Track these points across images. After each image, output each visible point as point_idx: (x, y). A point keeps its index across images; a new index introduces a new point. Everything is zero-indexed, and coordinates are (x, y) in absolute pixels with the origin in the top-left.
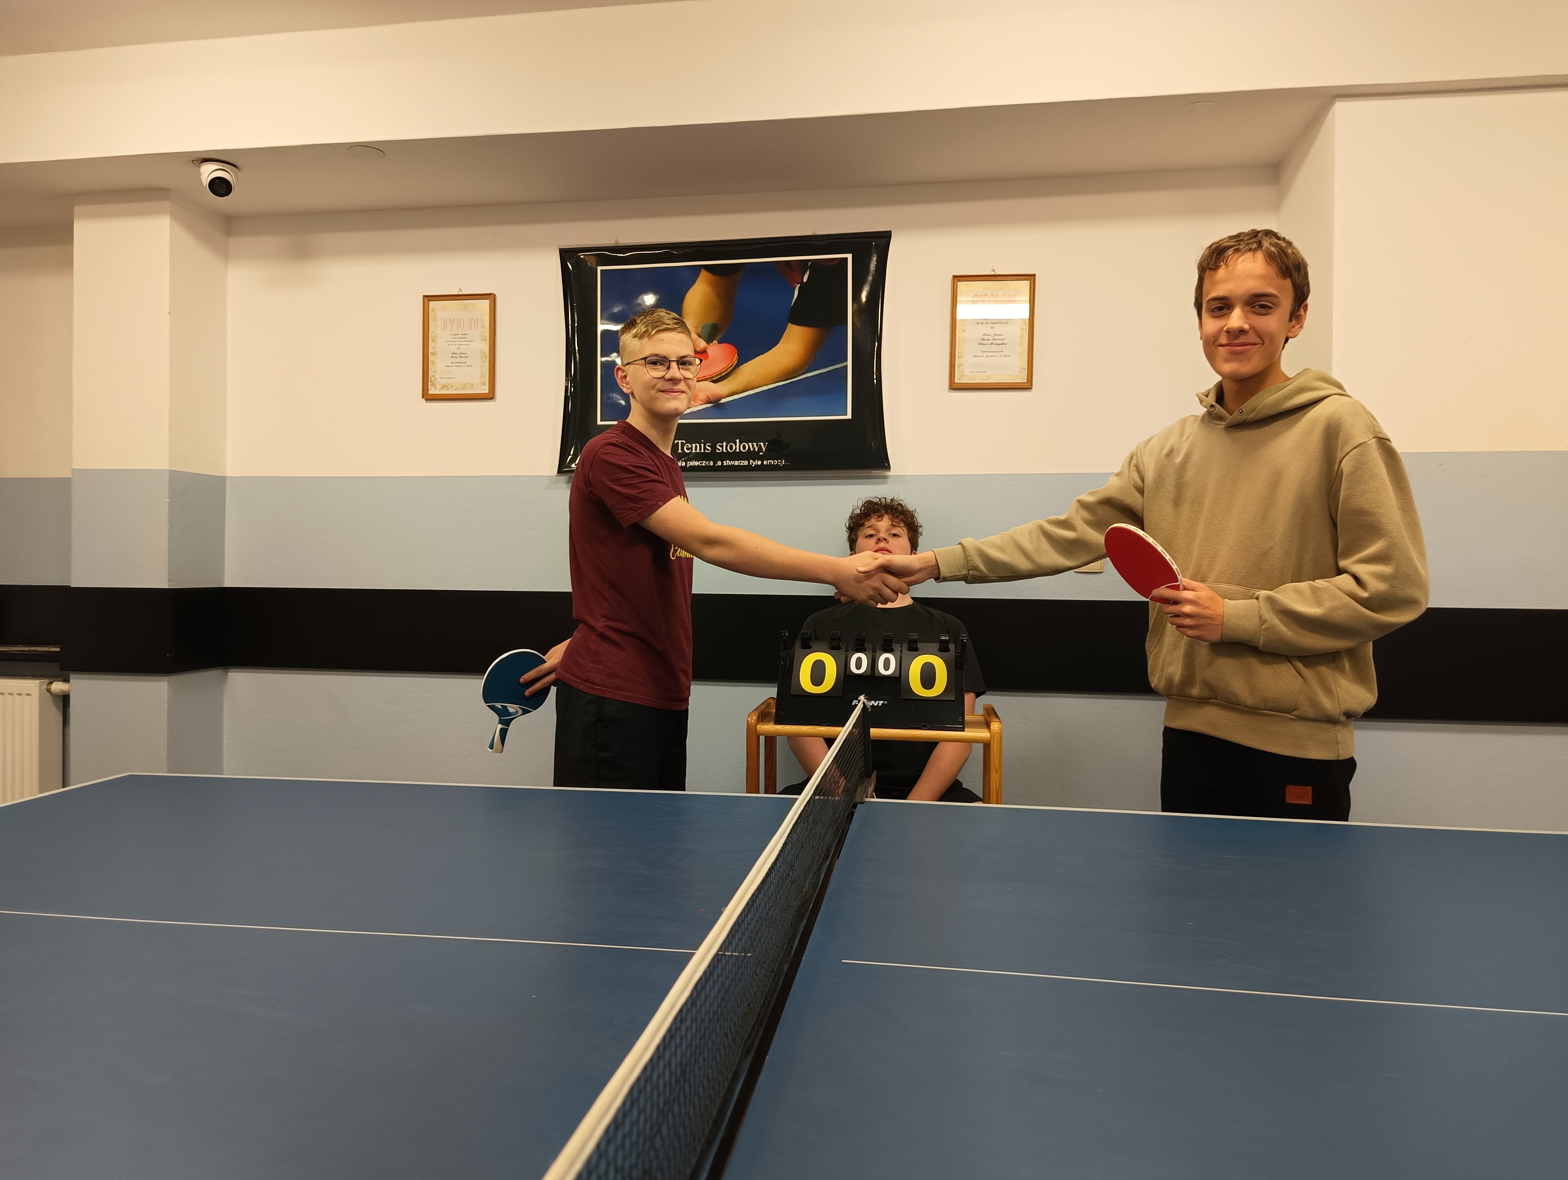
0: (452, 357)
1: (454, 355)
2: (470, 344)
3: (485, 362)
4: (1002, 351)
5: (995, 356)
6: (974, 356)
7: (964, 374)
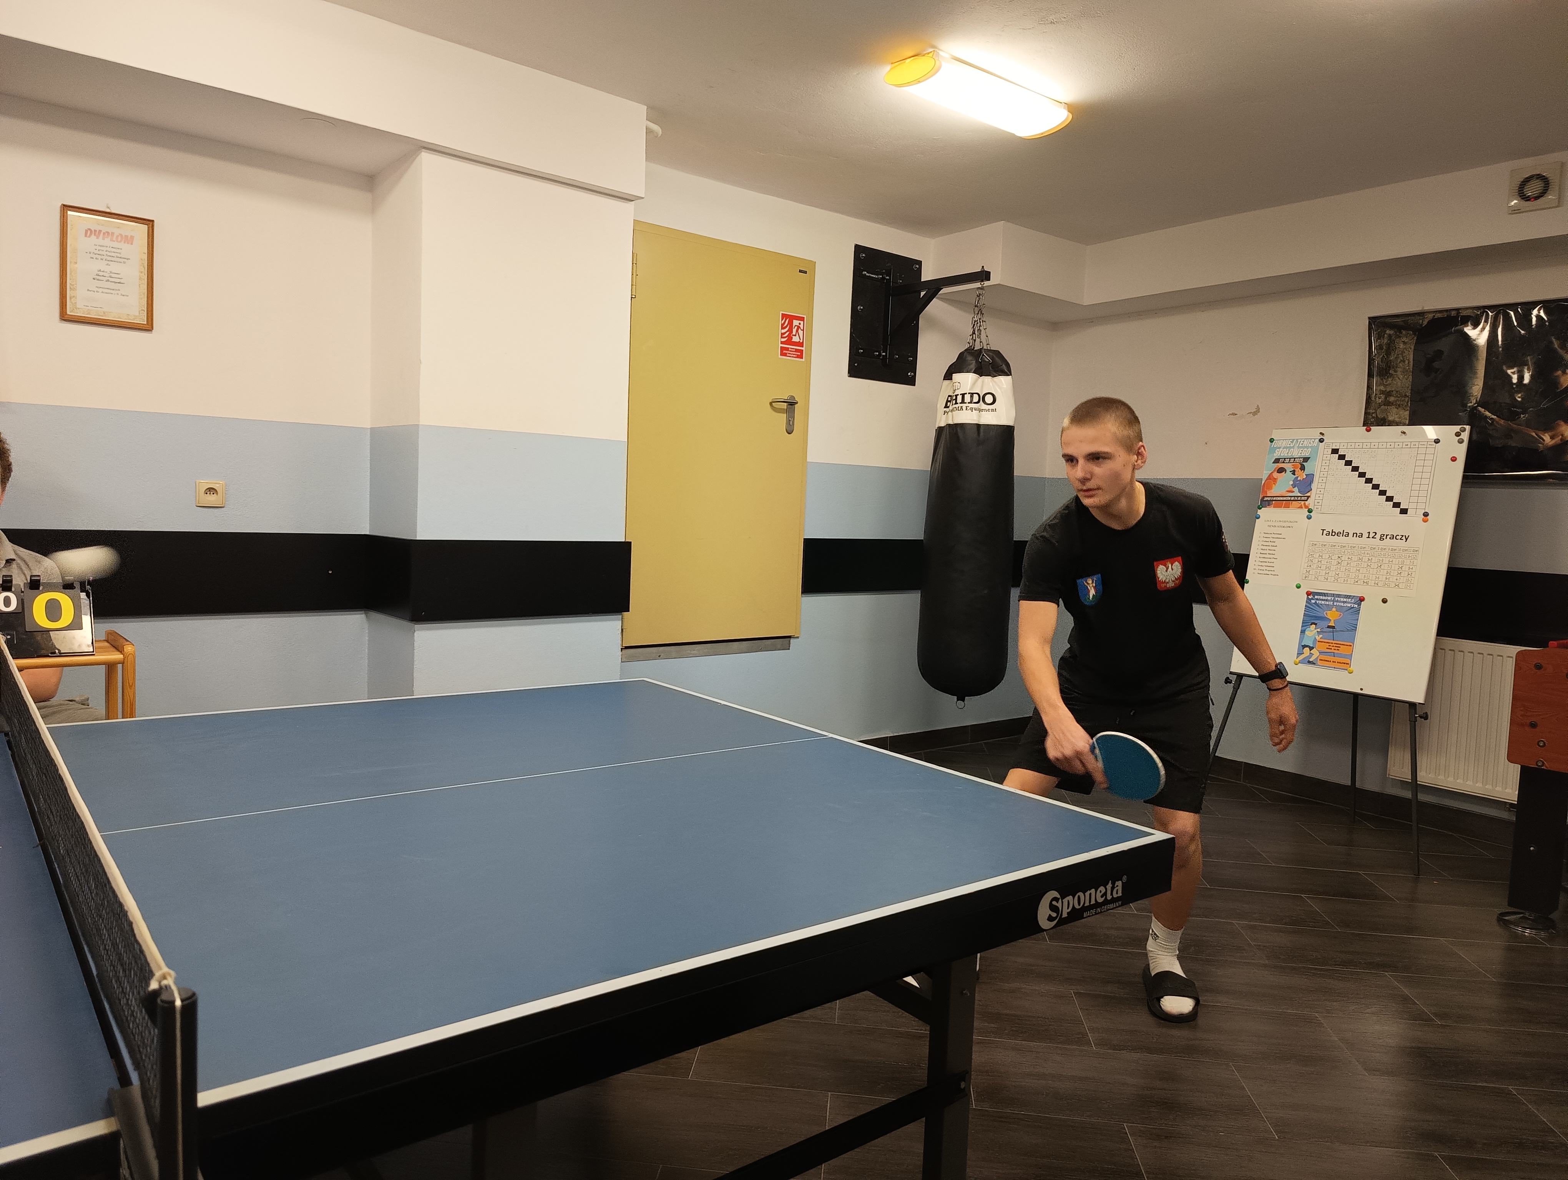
4: (119, 290)
5: (112, 294)
6: (88, 290)
7: (77, 307)
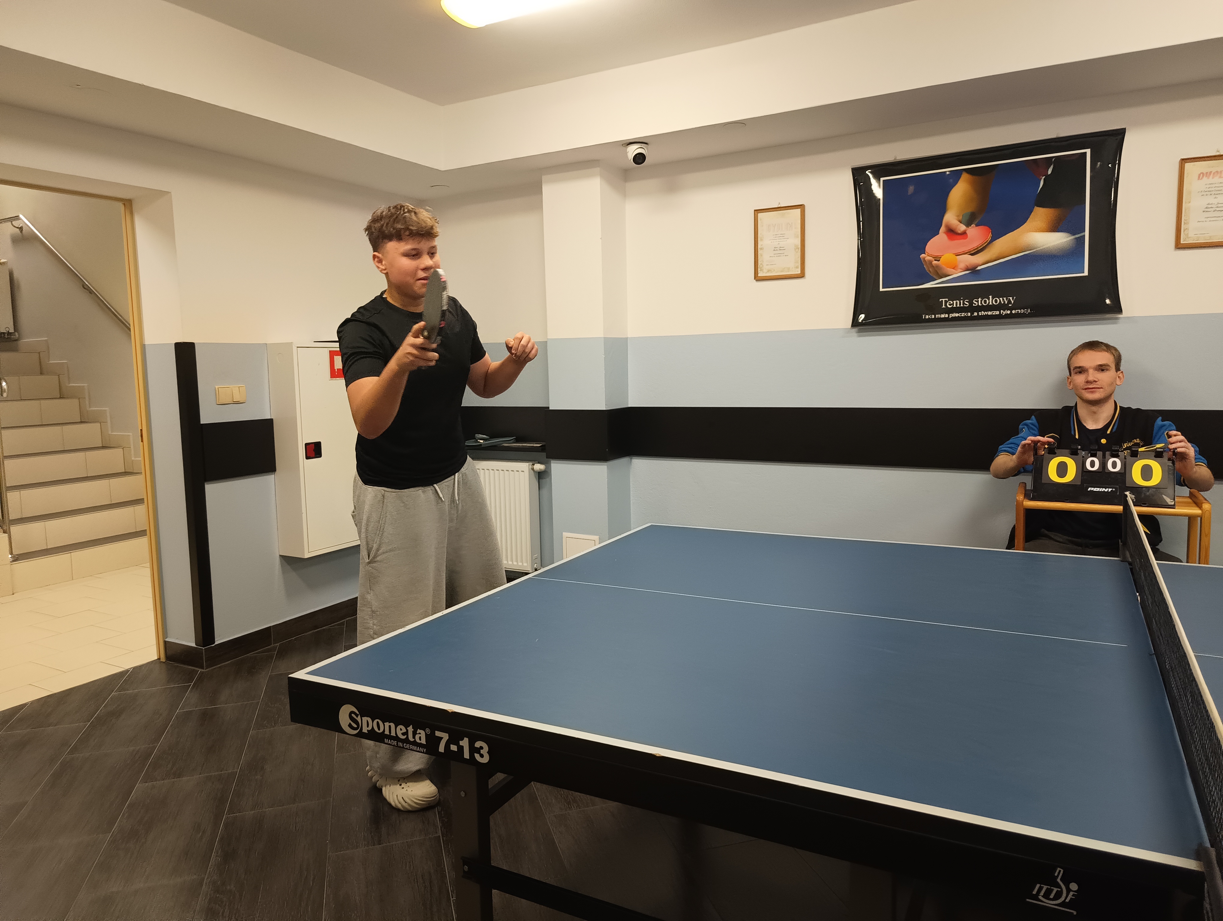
0: (774, 250)
1: (776, 249)
2: (786, 241)
3: (797, 252)
5: (1218, 220)
6: (1197, 222)
7: (1189, 236)
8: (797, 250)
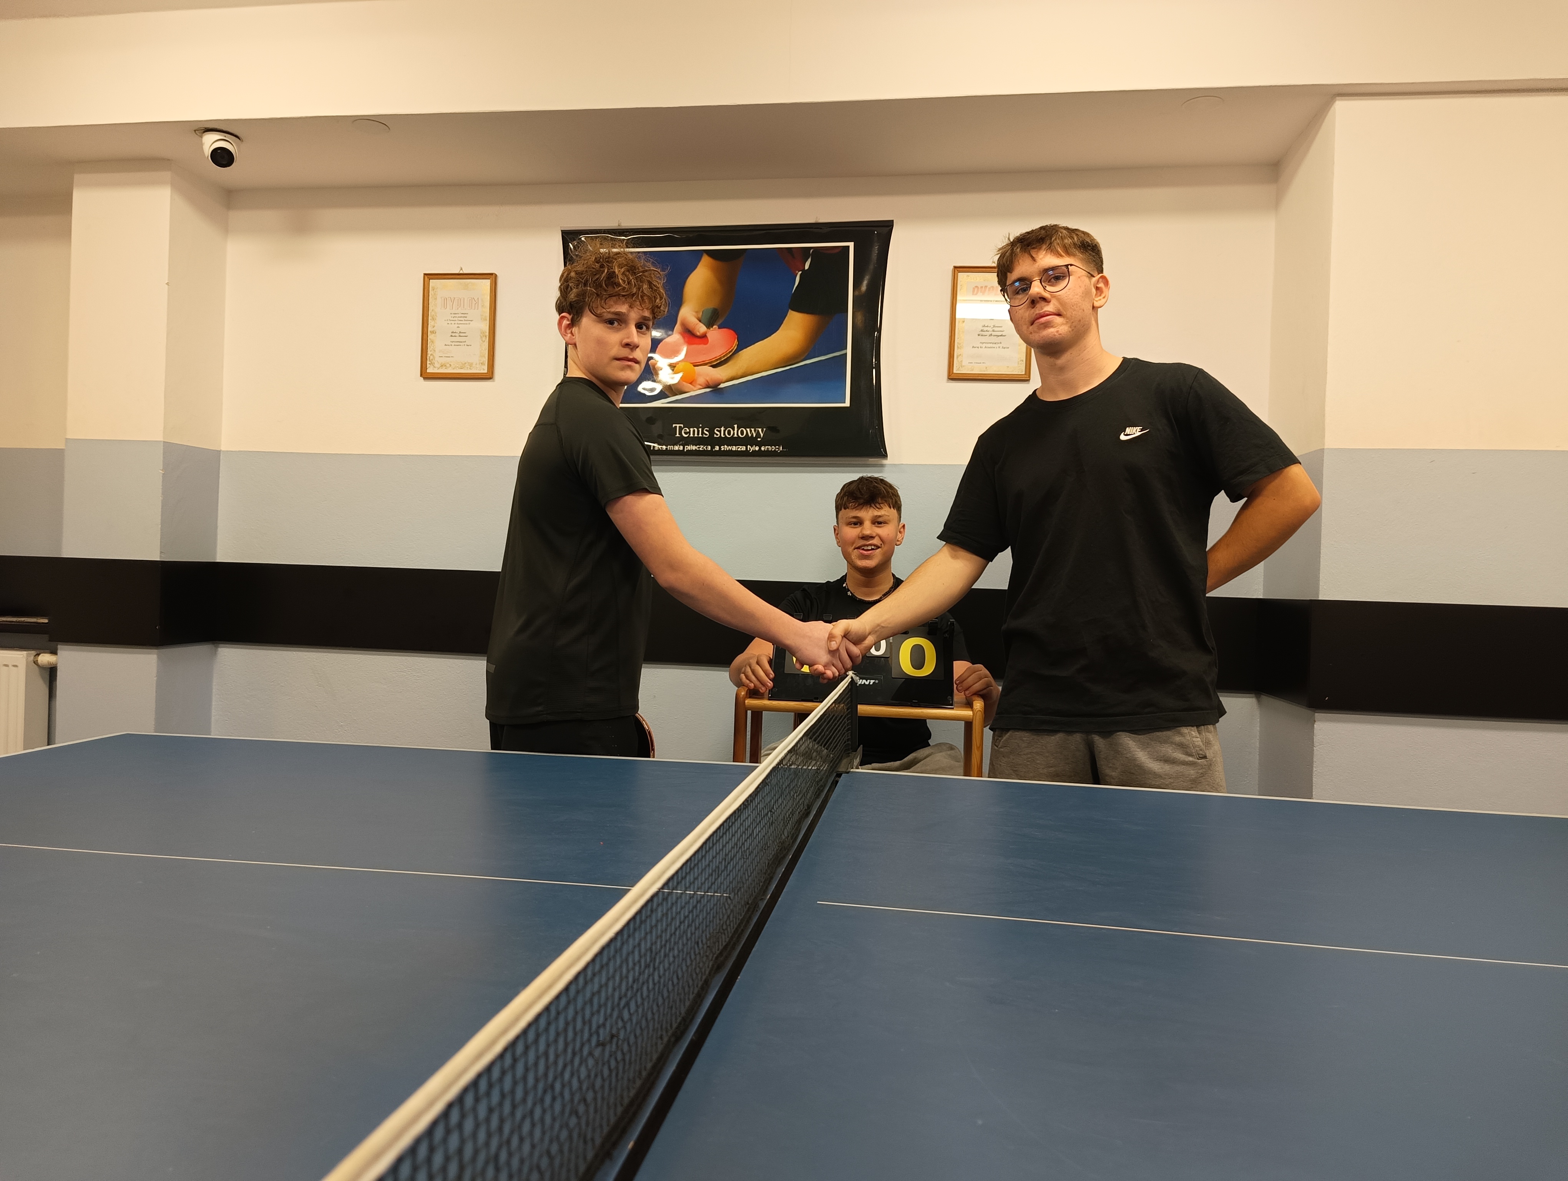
0: (451, 336)
1: (453, 334)
2: (469, 324)
3: (484, 341)
4: (1001, 343)
5: (994, 348)
6: (973, 347)
7: (963, 365)
8: (484, 339)
